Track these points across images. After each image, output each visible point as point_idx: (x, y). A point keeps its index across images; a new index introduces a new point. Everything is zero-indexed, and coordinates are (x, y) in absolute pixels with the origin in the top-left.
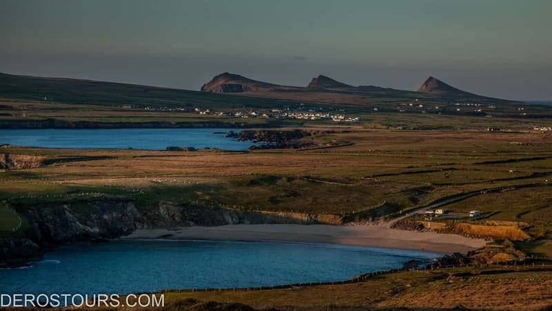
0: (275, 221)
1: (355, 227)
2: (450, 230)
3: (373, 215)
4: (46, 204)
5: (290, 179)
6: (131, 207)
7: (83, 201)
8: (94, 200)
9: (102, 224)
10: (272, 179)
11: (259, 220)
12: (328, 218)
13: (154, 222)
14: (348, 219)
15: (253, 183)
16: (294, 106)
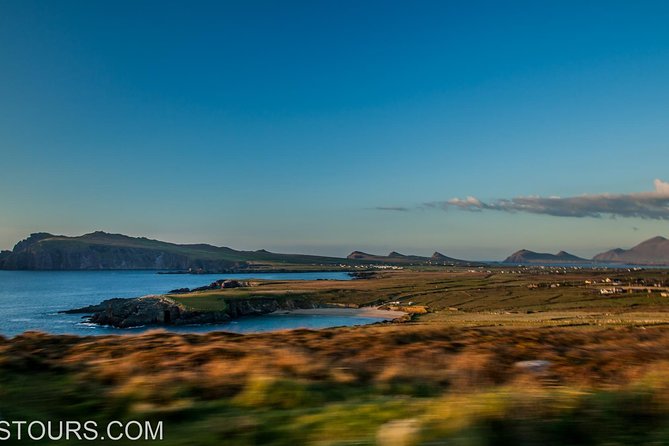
0: (332, 307)
1: (364, 309)
2: (399, 310)
3: (372, 304)
4: (240, 300)
5: (344, 290)
6: (275, 302)
7: (256, 299)
8: (259, 299)
9: (263, 308)
10: (337, 290)
11: (326, 307)
12: (354, 306)
13: (284, 308)
14: (360, 306)
15: (329, 292)
16: (380, 264)
